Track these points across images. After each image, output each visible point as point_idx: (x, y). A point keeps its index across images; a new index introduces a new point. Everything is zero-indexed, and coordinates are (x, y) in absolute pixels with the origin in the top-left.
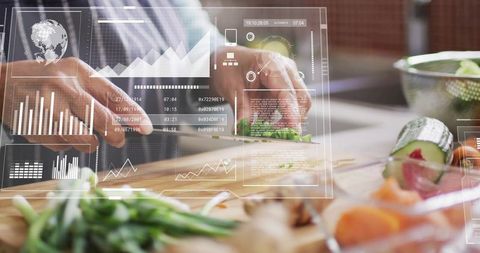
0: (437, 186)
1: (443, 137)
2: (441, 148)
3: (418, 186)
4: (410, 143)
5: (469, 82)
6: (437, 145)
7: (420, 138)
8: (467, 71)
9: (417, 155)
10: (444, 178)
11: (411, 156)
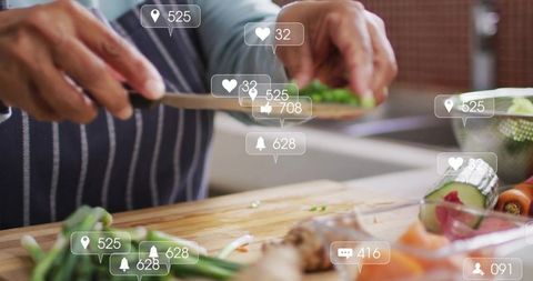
0: (475, 231)
1: (484, 179)
2: (480, 191)
3: (453, 231)
4: (446, 185)
5: (521, 121)
6: (476, 187)
7: (457, 180)
8: (520, 108)
9: (453, 198)
10: (483, 223)
11: (446, 198)
